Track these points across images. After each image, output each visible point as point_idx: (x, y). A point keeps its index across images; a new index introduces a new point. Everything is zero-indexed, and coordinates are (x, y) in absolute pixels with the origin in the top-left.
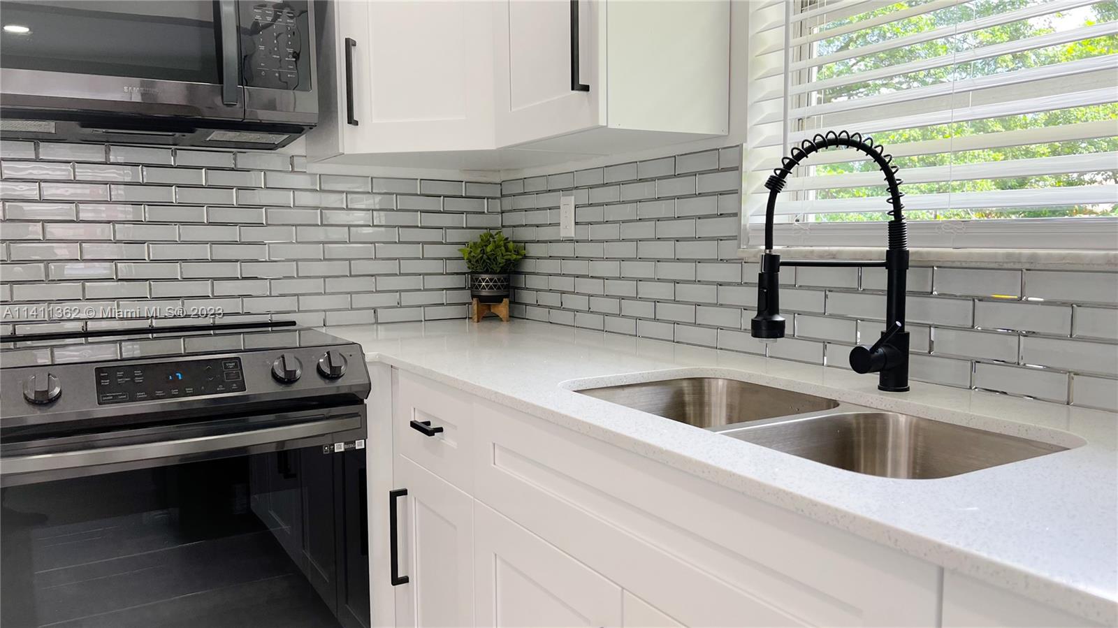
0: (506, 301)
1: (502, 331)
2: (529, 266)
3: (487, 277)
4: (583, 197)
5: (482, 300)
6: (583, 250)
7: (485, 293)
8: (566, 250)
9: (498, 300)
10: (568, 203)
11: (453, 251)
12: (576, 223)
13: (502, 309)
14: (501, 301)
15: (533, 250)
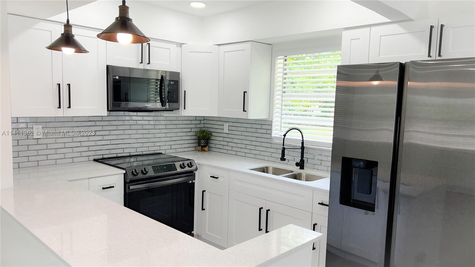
0: (207, 147)
1: (206, 153)
2: (213, 138)
3: (203, 141)
4: (231, 124)
5: (202, 146)
6: (230, 136)
7: (202, 145)
8: (226, 135)
9: (205, 146)
10: (226, 125)
11: (194, 134)
12: (228, 130)
13: (206, 149)
14: (206, 147)
15: (214, 134)
